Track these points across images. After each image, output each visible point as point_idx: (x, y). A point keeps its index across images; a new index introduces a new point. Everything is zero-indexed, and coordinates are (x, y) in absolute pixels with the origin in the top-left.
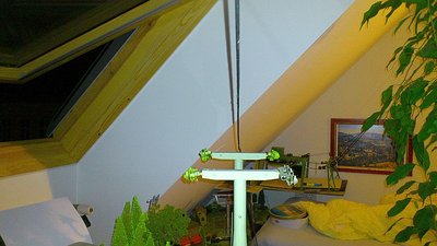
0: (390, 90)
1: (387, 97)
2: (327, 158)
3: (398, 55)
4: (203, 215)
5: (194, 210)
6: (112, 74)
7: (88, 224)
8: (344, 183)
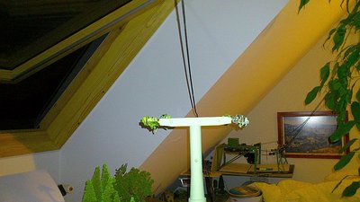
0: (327, 66)
1: (325, 72)
2: (275, 146)
3: (332, 36)
4: (171, 198)
5: (164, 194)
6: (90, 71)
7: (64, 193)
8: (292, 168)
